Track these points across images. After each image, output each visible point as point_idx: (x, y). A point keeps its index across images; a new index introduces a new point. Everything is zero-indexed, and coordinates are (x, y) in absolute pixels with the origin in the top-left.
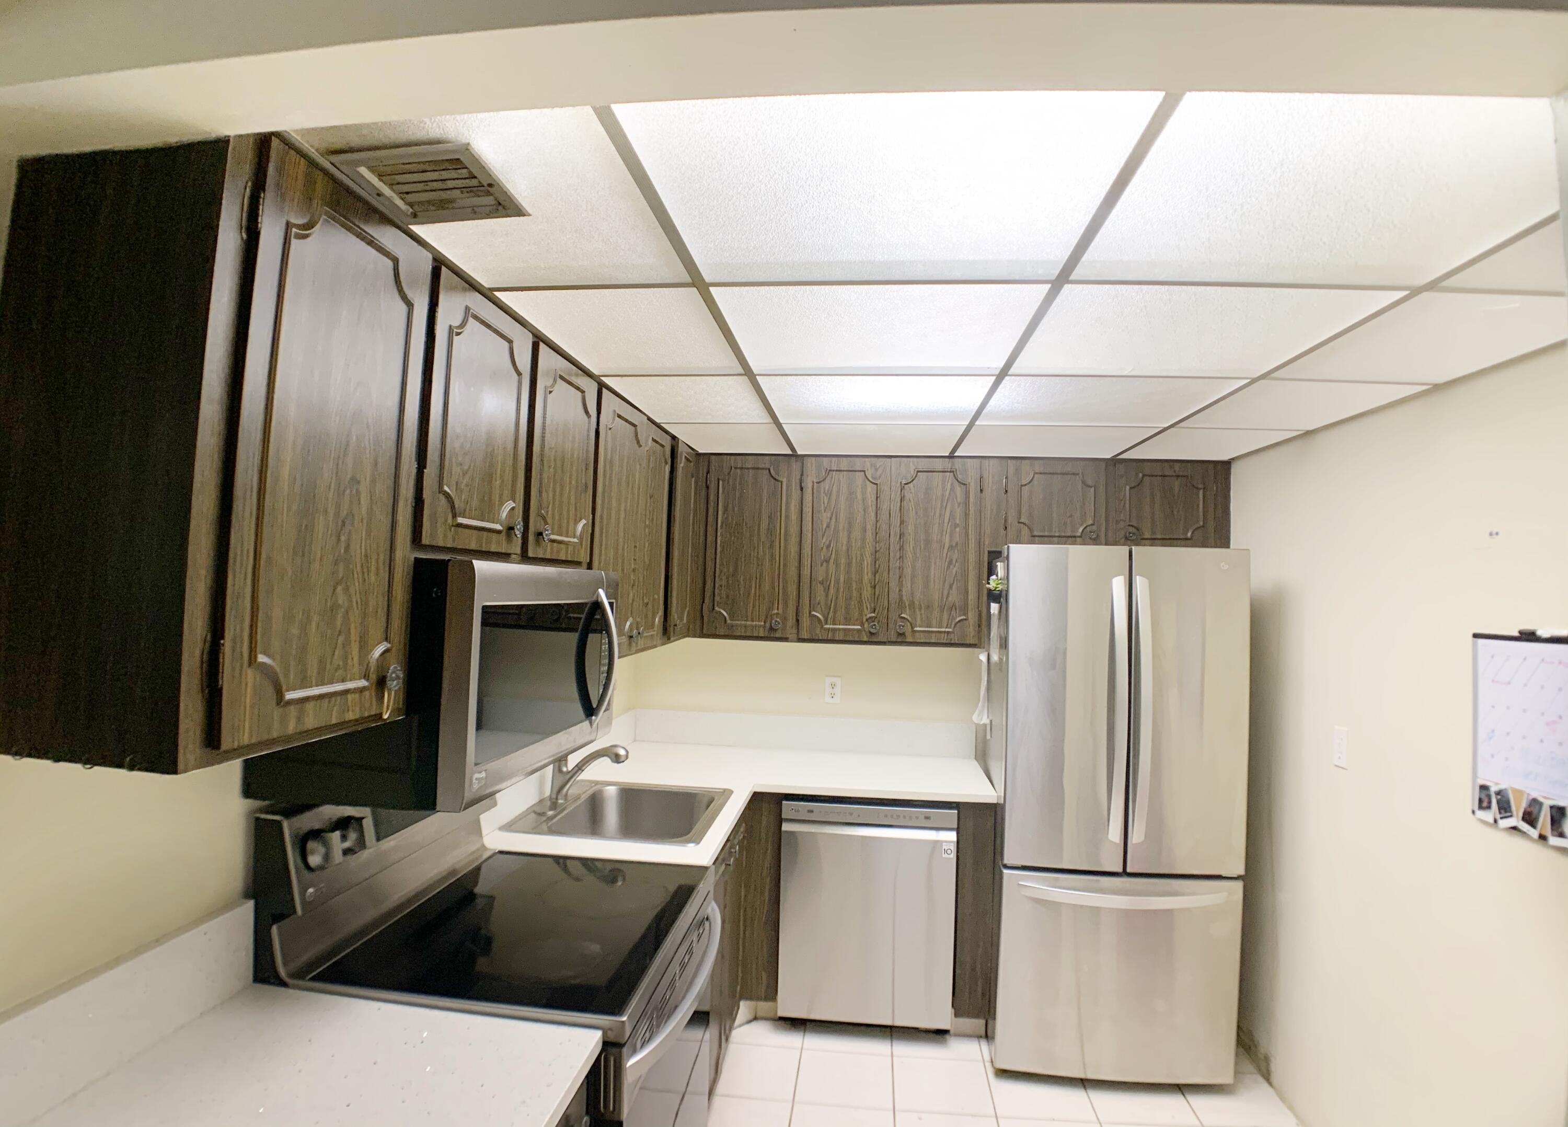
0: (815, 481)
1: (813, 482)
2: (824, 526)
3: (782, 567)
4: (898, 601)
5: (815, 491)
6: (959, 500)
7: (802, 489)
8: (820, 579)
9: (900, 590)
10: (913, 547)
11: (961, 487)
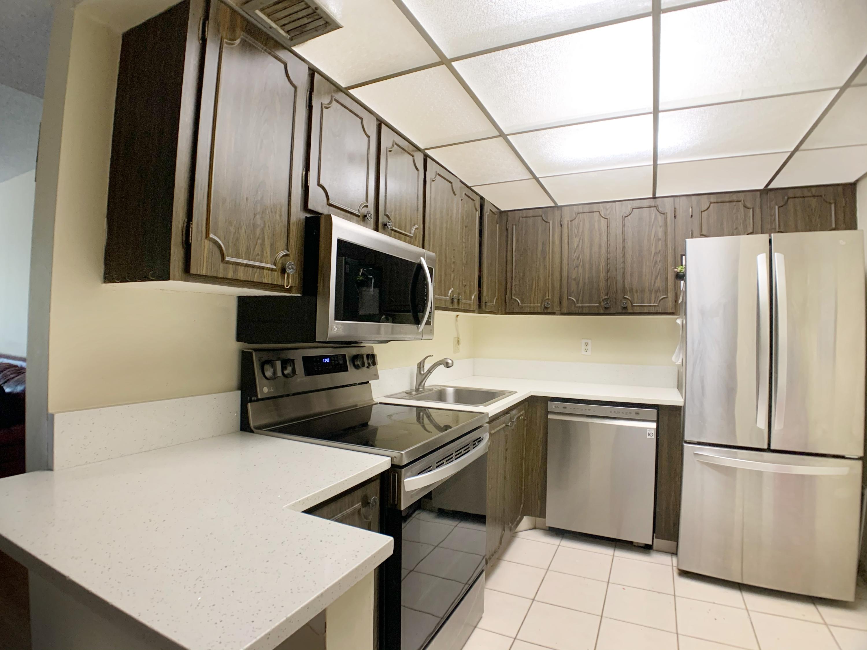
0: (569, 220)
1: (568, 221)
2: (576, 246)
3: (550, 271)
4: (622, 289)
5: (569, 226)
6: (660, 225)
7: (561, 225)
8: (574, 277)
9: (623, 282)
10: (632, 256)
11: (660, 215)
